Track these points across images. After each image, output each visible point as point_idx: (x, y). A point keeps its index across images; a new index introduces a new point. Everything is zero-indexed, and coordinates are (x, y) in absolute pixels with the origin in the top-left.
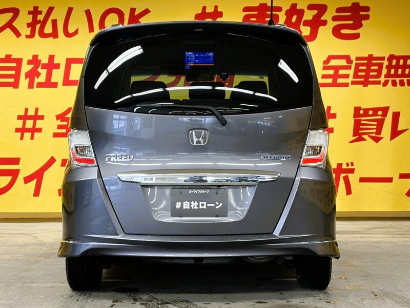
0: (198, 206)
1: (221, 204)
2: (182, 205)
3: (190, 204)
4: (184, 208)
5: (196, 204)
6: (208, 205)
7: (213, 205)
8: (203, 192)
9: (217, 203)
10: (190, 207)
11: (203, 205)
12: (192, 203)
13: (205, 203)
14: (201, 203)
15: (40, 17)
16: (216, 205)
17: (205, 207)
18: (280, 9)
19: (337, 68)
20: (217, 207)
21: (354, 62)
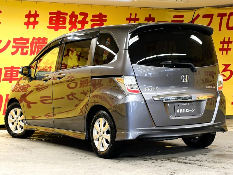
1: (194, 110)
2: (180, 111)
3: (183, 110)
4: (181, 112)
5: (185, 110)
6: (190, 110)
7: (191, 110)
10: (183, 112)
12: (183, 109)
13: (188, 109)
14: (187, 109)
16: (193, 110)
17: (188, 111)
18: (66, 14)
20: (193, 111)
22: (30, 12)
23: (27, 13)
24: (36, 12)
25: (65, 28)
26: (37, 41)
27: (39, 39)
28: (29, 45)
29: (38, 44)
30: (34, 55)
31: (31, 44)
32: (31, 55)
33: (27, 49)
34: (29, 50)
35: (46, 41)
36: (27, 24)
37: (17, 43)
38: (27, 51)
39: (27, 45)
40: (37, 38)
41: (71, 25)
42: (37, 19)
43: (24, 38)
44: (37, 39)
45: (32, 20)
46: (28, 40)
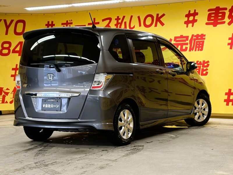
0: (50, 106)
2: (45, 106)
3: (48, 106)
4: (46, 107)
5: (50, 105)
6: (54, 106)
7: (56, 106)
8: (53, 100)
9: (57, 105)
10: (48, 107)
11: (52, 106)
12: (49, 105)
13: (53, 105)
14: (51, 105)
15: (120, 21)
16: (57, 106)
17: (53, 107)
22: (190, 11)
23: (187, 13)
24: (195, 10)
25: (224, 23)
26: (195, 38)
27: (198, 36)
28: (188, 42)
29: (196, 41)
30: (193, 51)
31: (190, 41)
32: (190, 51)
33: (186, 46)
34: (188, 46)
35: (204, 37)
36: (187, 23)
37: (177, 41)
38: (186, 48)
39: (187, 42)
40: (196, 35)
41: (230, 19)
42: (196, 17)
43: (183, 36)
44: (195, 36)
45: (191, 18)
46: (187, 37)
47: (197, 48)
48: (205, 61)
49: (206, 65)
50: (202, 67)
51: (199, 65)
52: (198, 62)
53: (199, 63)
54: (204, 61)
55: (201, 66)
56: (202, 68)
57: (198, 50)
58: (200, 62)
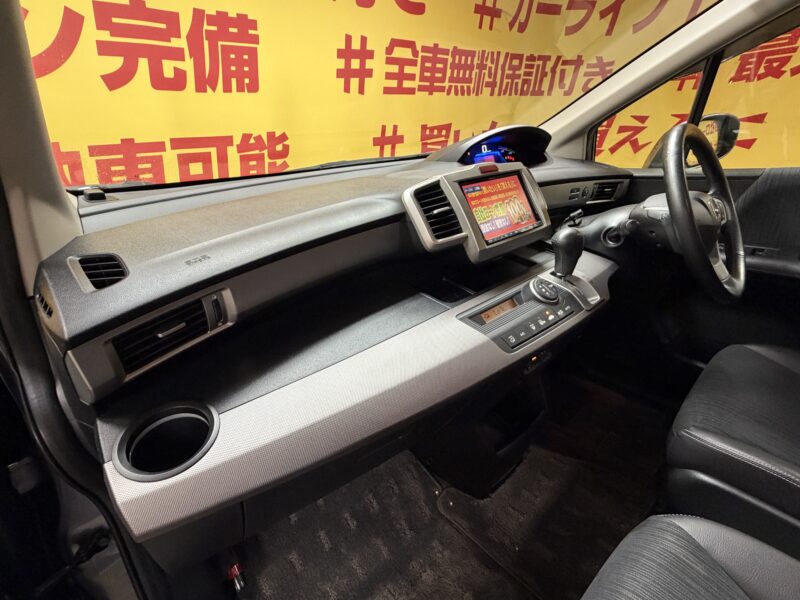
19: (402, 62)
21: (420, 54)
26: (214, 28)
27: (221, 18)
28: (180, 43)
29: (220, 43)
30: (214, 89)
31: (189, 37)
32: (201, 88)
33: (179, 65)
34: (188, 65)
35: (251, 32)
37: (117, 30)
38: (180, 75)
39: (175, 43)
40: (214, 13)
43: (149, 5)
44: (212, 20)
46: (171, 20)
47: (234, 82)
48: (274, 133)
49: (279, 148)
50: (270, 157)
51: (257, 152)
52: (246, 137)
53: (252, 141)
54: (271, 135)
55: (266, 152)
56: (267, 160)
57: (240, 89)
58: (259, 138)
